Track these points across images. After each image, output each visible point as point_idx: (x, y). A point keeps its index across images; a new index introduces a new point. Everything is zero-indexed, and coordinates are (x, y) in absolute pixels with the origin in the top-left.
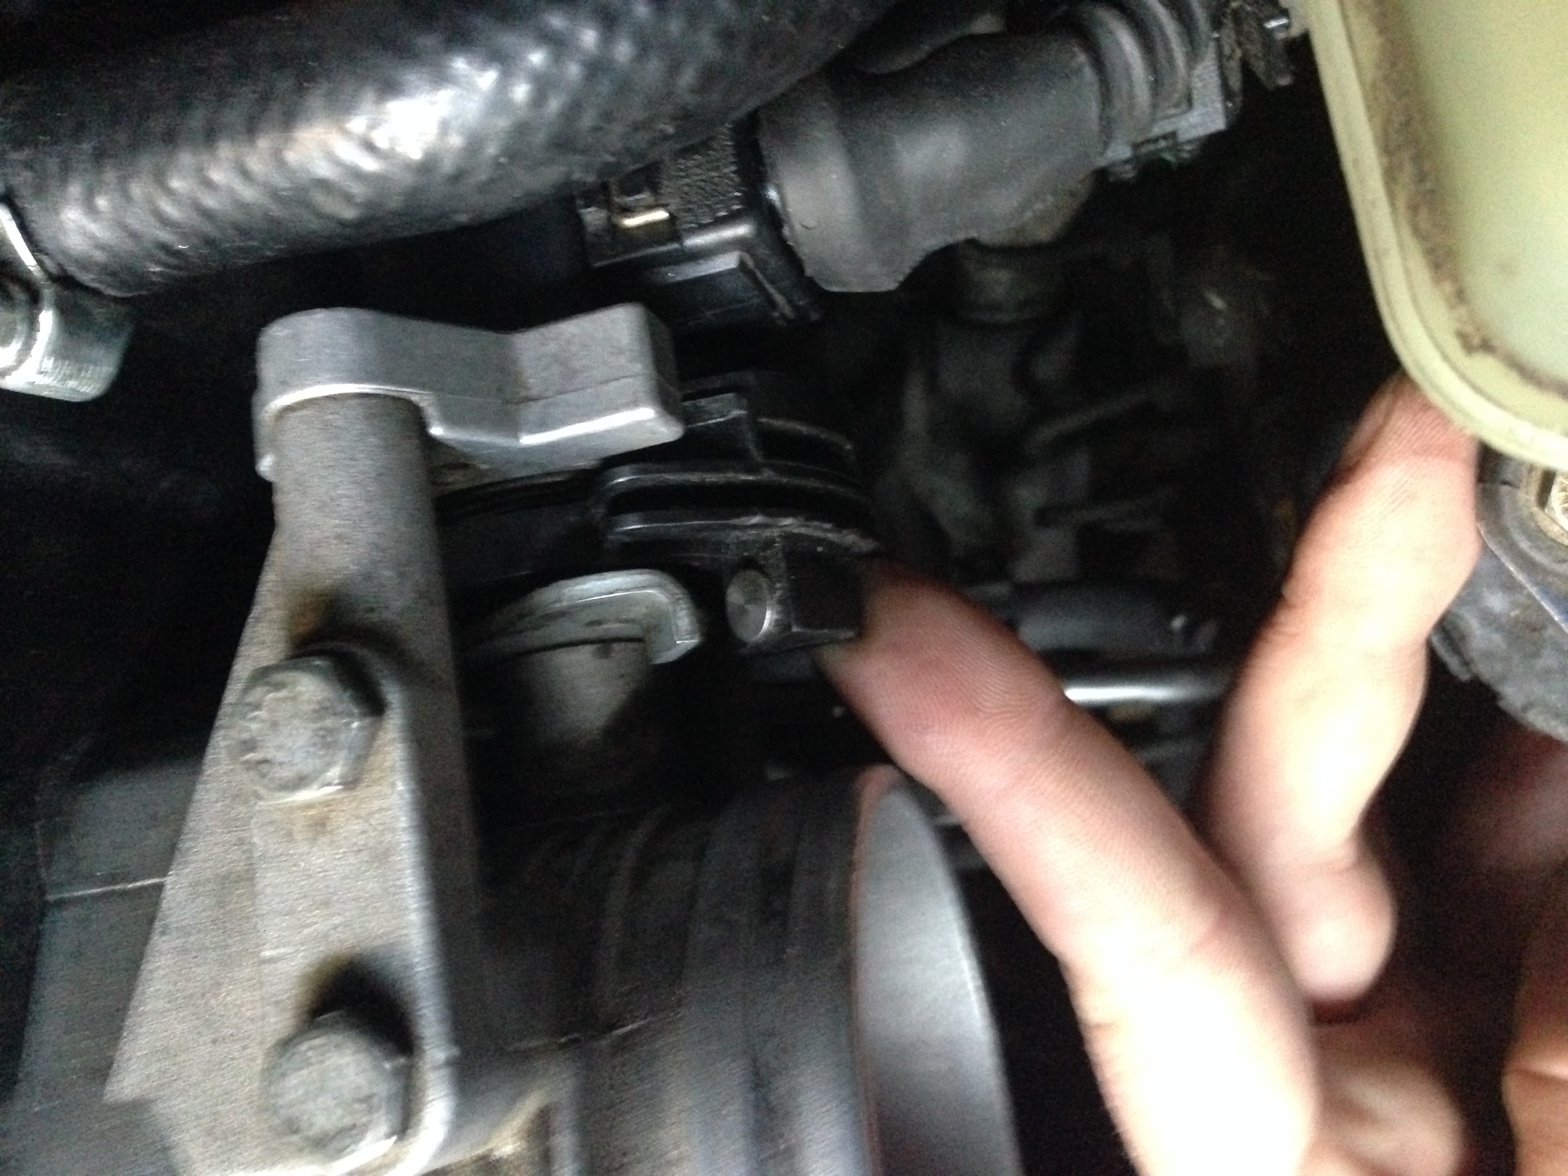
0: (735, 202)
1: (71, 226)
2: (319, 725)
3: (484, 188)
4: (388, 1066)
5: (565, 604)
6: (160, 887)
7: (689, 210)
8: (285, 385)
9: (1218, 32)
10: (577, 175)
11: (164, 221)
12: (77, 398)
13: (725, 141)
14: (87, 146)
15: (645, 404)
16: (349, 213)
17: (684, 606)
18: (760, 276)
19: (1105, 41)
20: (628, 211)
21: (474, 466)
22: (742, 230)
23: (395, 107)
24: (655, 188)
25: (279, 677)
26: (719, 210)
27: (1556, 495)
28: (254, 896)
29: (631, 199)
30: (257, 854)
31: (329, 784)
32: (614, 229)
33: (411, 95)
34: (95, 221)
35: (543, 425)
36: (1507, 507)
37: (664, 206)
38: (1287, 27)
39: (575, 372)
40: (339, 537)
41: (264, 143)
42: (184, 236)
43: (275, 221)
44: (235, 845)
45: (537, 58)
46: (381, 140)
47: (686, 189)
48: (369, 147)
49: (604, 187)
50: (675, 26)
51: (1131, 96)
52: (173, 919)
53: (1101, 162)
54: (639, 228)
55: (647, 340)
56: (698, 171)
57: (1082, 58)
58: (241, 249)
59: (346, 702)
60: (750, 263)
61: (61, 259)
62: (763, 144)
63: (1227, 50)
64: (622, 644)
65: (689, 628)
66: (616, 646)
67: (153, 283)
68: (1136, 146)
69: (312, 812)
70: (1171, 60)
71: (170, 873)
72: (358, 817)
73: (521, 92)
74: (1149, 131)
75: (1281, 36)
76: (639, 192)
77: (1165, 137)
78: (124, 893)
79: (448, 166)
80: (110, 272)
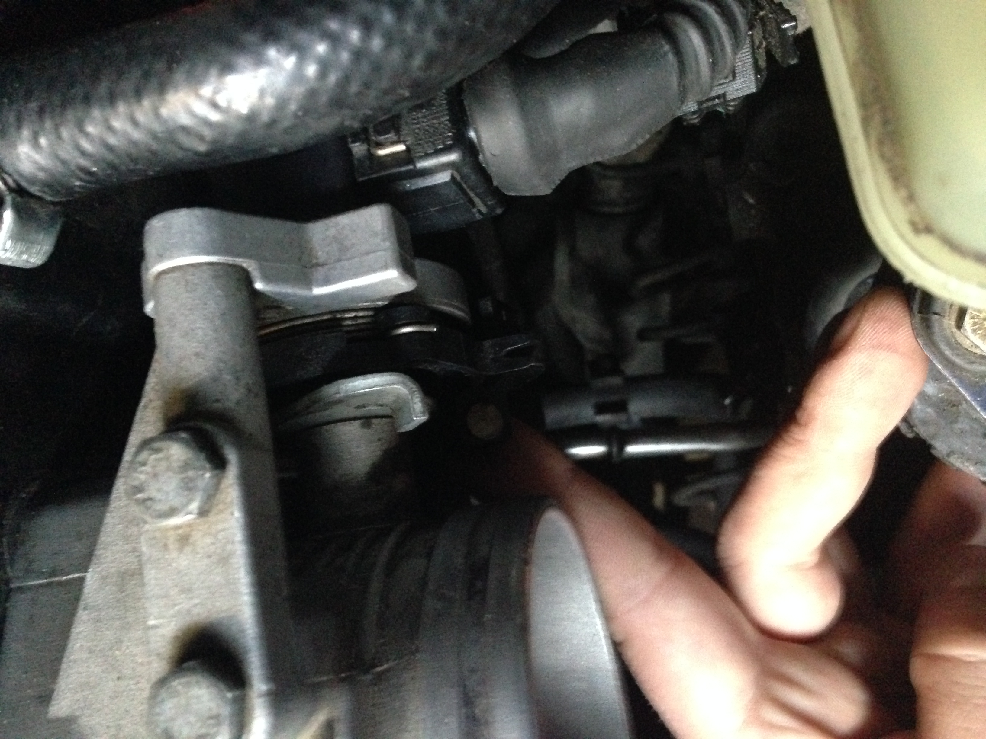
0: (449, 139)
1: (23, 157)
2: (184, 475)
3: (286, 131)
4: (229, 695)
5: (342, 395)
6: (82, 580)
7: (420, 144)
8: (161, 257)
9: (751, 31)
10: (347, 123)
11: (83, 153)
12: (29, 266)
13: (441, 100)
14: (33, 105)
15: (393, 268)
16: (202, 148)
17: (418, 395)
18: (465, 186)
19: (681, 36)
20: (380, 145)
21: (284, 308)
22: (453, 157)
23: (231, 80)
24: (398, 131)
25: (157, 445)
26: (439, 144)
27: (968, 322)
28: (143, 585)
29: (382, 137)
30: (145, 558)
31: (190, 513)
32: (371, 156)
33: (242, 72)
34: (37, 153)
35: (327, 282)
36: (936, 329)
37: (404, 142)
38: (795, 27)
39: (347, 249)
40: (197, 355)
41: (146, 103)
42: (96, 162)
43: (154, 153)
44: (130, 552)
45: (321, 48)
46: (221, 100)
47: (417, 131)
48: (215, 105)
49: (365, 130)
50: (409, 28)
51: (698, 72)
52: (90, 600)
53: (679, 113)
54: (387, 156)
55: (393, 227)
56: (425, 120)
57: (667, 48)
58: (132, 171)
59: (201, 460)
60: (458, 178)
61: (17, 177)
62: (466, 103)
63: (757, 43)
64: (379, 420)
65: (422, 410)
66: (374, 421)
67: (76, 192)
68: (700, 103)
69: (180, 531)
70: (723, 49)
71: (90, 570)
72: (209, 534)
73: (311, 70)
74: (709, 94)
75: (791, 33)
76: (388, 133)
77: (718, 97)
78: (60, 583)
79: (265, 117)
80: (48, 185)
